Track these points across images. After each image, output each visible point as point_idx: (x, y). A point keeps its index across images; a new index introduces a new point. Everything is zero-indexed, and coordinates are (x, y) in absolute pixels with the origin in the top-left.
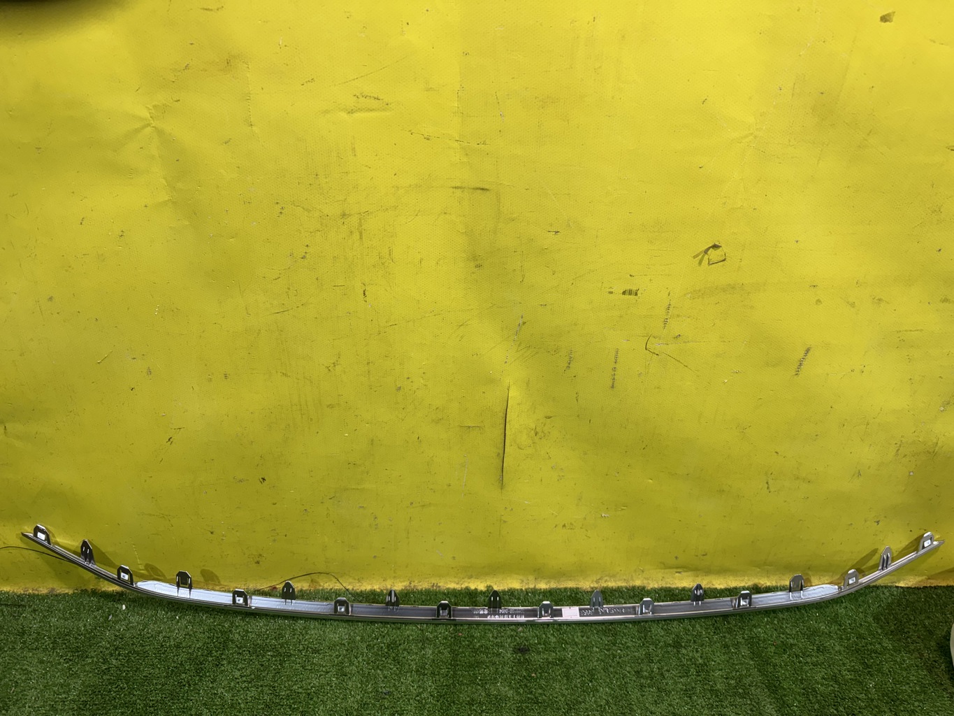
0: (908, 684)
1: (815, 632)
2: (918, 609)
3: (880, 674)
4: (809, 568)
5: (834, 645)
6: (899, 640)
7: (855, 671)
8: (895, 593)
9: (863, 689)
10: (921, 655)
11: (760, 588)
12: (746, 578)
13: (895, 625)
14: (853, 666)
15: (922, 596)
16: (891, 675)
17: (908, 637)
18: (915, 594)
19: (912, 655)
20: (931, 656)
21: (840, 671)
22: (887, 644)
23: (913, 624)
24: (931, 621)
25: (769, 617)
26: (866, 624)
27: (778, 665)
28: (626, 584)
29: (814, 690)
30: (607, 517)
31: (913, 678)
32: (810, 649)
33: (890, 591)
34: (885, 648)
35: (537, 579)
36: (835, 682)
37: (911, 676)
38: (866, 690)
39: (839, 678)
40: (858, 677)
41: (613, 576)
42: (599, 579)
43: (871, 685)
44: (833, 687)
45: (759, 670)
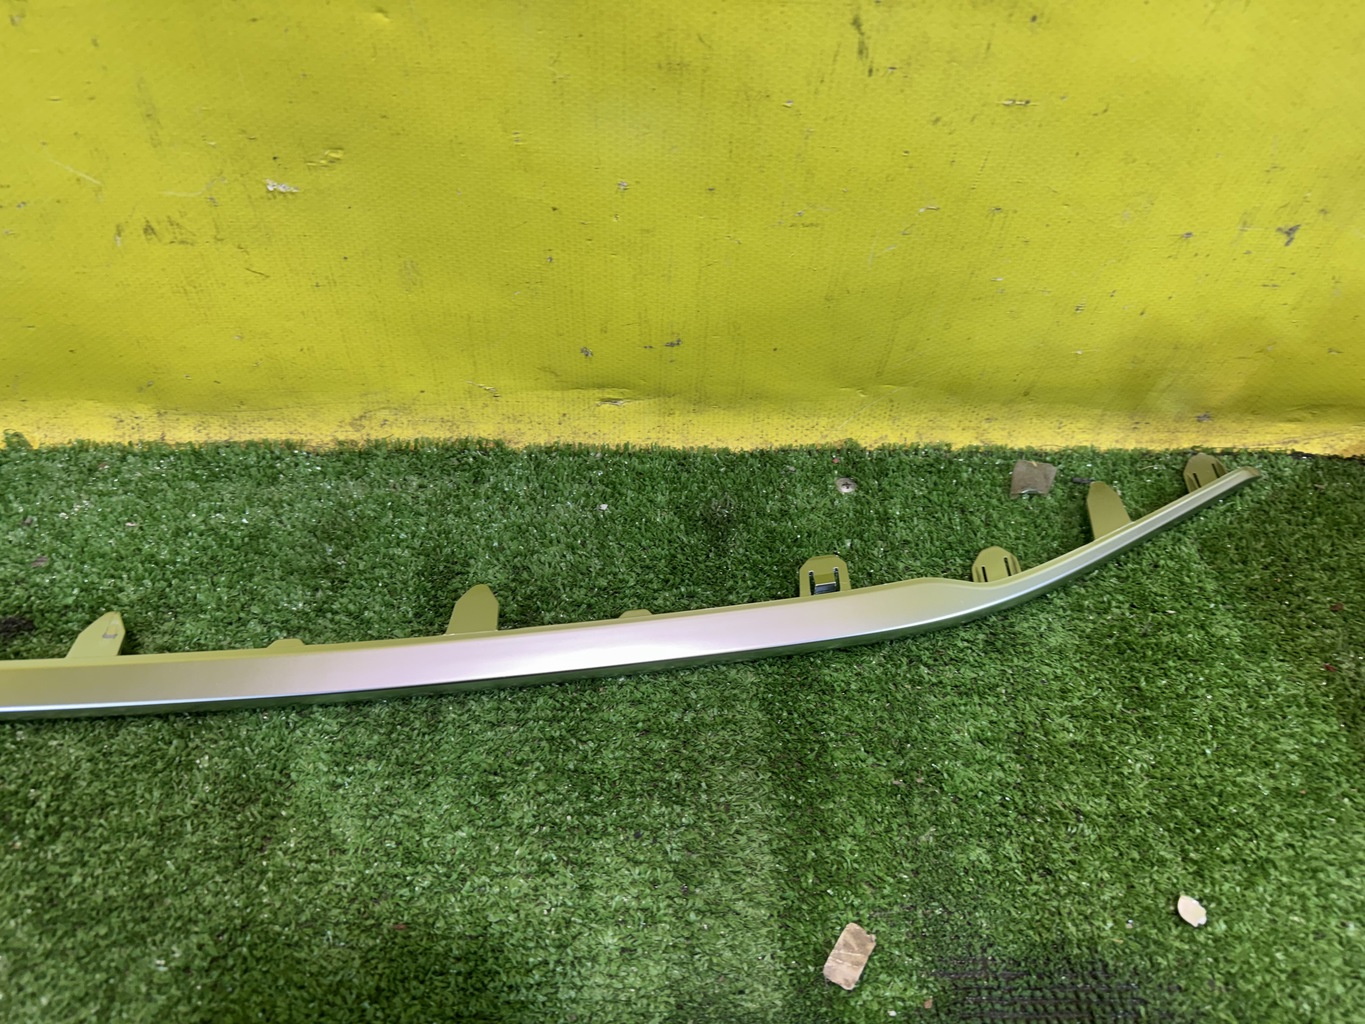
0: (1267, 764)
2: (1348, 521)
3: (1178, 730)
4: (1026, 394)
5: (1050, 629)
6: (1269, 616)
7: (1097, 716)
8: (1288, 472)
9: (1104, 782)
10: (1332, 667)
11: (863, 450)
12: (824, 421)
13: (1266, 568)
14: (1095, 699)
16: (1214, 732)
17: (1299, 608)
19: (1300, 667)
21: (1044, 716)
22: (1227, 628)
23: (1325, 569)
25: (861, 539)
26: (1171, 564)
27: (838, 689)
28: (448, 435)
29: (935, 778)
30: (290, 196)
31: (1287, 744)
32: (963, 640)
33: (1273, 467)
34: (1216, 643)
35: (159, 414)
36: (1017, 752)
37: (1282, 739)
38: (1115, 785)
39: (1035, 739)
40: (1100, 739)
41: (404, 408)
42: (361, 417)
43: (1138, 765)
44: (1004, 770)
45: (766, 706)
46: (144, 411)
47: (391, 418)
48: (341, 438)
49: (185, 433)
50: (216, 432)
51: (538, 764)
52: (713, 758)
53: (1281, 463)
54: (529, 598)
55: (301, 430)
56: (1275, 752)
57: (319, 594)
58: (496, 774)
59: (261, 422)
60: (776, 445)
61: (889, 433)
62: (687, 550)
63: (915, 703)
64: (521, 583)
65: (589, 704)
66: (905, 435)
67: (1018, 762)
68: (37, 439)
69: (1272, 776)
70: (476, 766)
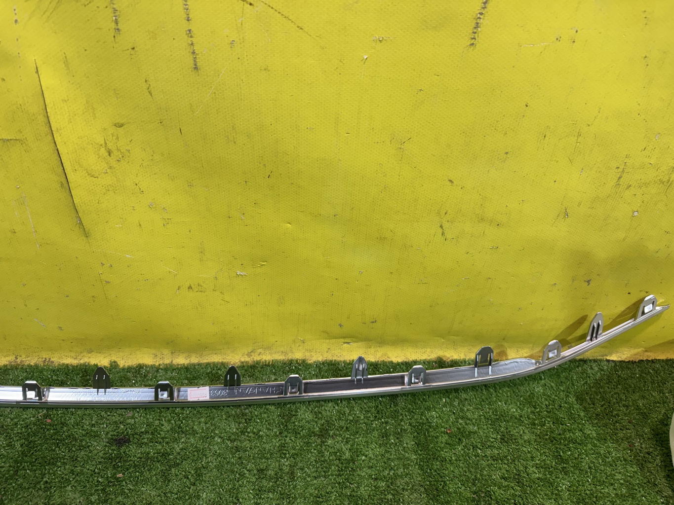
0: (612, 484)
1: (502, 416)
2: (631, 387)
3: (577, 472)
4: (504, 339)
5: (524, 432)
6: (606, 425)
7: (546, 467)
8: (605, 368)
9: (552, 493)
10: (632, 445)
11: (445, 362)
12: (429, 350)
13: (602, 406)
14: (544, 460)
15: (637, 371)
16: (591, 472)
17: (616, 422)
18: (629, 368)
19: (619, 445)
20: (643, 446)
21: (526, 468)
22: (591, 431)
23: (624, 406)
24: (645, 401)
25: (449, 398)
26: (566, 405)
27: (448, 460)
28: (284, 358)
29: (488, 494)
30: (244, 276)
31: (618, 476)
32: (492, 438)
33: (599, 366)
34: (587, 437)
35: (172, 353)
36: (518, 483)
37: (616, 474)
38: (556, 494)
39: (524, 477)
40: (548, 476)
41: (268, 348)
42: (251, 352)
43: (564, 486)
44: (514, 490)
45: (421, 468)
46: (166, 352)
47: (263, 352)
48: (243, 360)
49: (181, 360)
50: (194, 360)
51: (335, 493)
52: (403, 489)
53: (602, 364)
54: (323, 425)
55: (227, 358)
56: (614, 480)
57: (241, 425)
58: (319, 498)
59: (212, 355)
60: (411, 359)
61: (453, 354)
62: (382, 404)
63: (477, 464)
64: (319, 419)
65: (352, 469)
66: (460, 355)
67: (519, 486)
68: (123, 363)
69: (614, 489)
70: (311, 495)
